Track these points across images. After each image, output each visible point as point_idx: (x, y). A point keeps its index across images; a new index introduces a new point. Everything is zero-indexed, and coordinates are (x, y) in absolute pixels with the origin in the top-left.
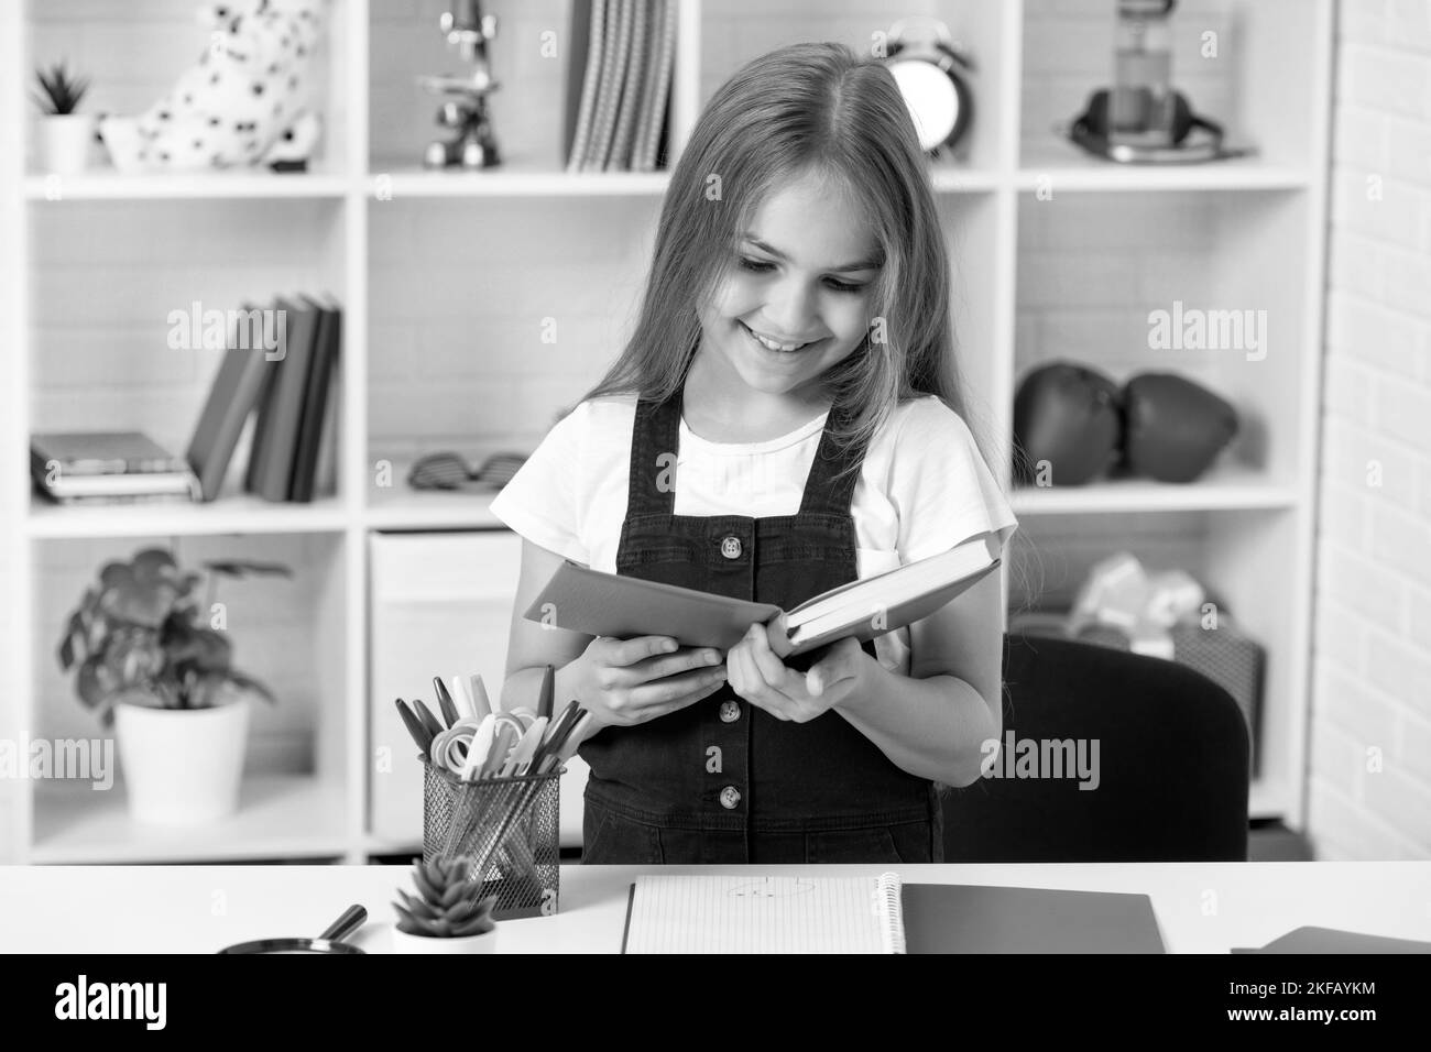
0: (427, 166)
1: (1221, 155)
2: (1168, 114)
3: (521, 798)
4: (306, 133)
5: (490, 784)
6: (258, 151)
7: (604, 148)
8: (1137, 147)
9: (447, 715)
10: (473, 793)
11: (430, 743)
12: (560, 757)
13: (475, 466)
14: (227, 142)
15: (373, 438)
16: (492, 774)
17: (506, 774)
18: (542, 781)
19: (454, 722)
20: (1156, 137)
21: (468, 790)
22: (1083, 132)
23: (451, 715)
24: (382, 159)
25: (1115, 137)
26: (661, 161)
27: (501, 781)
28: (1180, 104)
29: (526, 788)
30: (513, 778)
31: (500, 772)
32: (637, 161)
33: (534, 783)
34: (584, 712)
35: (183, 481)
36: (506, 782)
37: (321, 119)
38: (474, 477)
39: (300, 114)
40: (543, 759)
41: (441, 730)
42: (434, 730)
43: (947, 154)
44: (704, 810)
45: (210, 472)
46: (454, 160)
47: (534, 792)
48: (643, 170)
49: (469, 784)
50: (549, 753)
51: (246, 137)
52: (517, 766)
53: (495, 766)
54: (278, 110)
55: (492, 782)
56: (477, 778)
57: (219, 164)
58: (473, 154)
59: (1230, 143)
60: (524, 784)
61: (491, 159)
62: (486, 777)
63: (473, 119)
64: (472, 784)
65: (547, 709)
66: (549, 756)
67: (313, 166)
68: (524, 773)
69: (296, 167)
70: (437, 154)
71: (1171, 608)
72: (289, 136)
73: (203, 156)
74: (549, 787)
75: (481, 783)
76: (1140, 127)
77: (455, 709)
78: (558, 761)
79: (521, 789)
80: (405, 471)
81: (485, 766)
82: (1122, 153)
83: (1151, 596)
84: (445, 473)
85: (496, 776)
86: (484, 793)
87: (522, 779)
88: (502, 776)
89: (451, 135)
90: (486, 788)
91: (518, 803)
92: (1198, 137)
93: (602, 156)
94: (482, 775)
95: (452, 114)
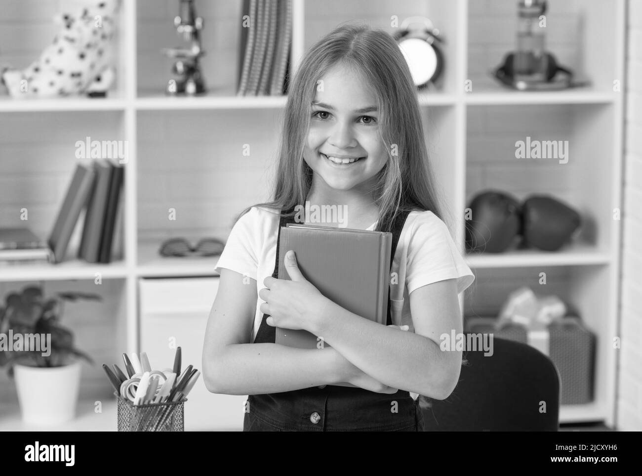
0: (167, 94)
1: (571, 85)
2: (544, 65)
3: (164, 414)
4: (107, 77)
5: (148, 407)
6: (83, 86)
7: (256, 84)
8: (528, 83)
9: (129, 372)
10: (140, 412)
11: (120, 386)
12: (183, 393)
13: (194, 244)
14: (67, 83)
15: (140, 231)
16: (149, 401)
17: (157, 401)
18: (175, 405)
19: (132, 375)
20: (538, 77)
21: (137, 409)
22: (502, 75)
23: (131, 372)
24: (143, 91)
25: (518, 77)
26: (285, 91)
27: (154, 405)
28: (551, 59)
29: (167, 409)
30: (160, 404)
31: (154, 400)
32: (273, 90)
33: (171, 406)
34: (196, 371)
35: (44, 253)
36: (157, 406)
37: (115, 70)
38: (193, 250)
39: (104, 68)
40: (176, 393)
41: (126, 379)
42: (123, 379)
43: (431, 86)
44: (301, 423)
45: (59, 249)
46: (181, 90)
47: (171, 411)
48: (276, 95)
49: (137, 406)
50: (178, 391)
51: (76, 80)
52: (162, 398)
53: (150, 397)
54: (92, 66)
55: (149, 405)
56: (141, 404)
57: (63, 94)
58: (191, 88)
59: (577, 79)
60: (165, 407)
61: (201, 90)
62: (146, 403)
63: (192, 70)
64: (139, 407)
65: (177, 369)
66: (178, 393)
67: (110, 94)
68: (166, 401)
69: (100, 95)
70: (173, 88)
71: (549, 315)
72: (98, 79)
73: (54, 90)
74: (178, 409)
75: (144, 406)
76: (530, 72)
77: (133, 369)
78: (183, 395)
79: (164, 409)
80: (157, 247)
81: (146, 398)
82: (521, 85)
83: (539, 309)
84: (178, 248)
85: (152, 402)
86: (146, 411)
87: (164, 405)
88: (155, 402)
89: (180, 78)
90: (146, 408)
91: (163, 416)
92: (560, 77)
93: (255, 88)
94: (144, 402)
95: (180, 67)
